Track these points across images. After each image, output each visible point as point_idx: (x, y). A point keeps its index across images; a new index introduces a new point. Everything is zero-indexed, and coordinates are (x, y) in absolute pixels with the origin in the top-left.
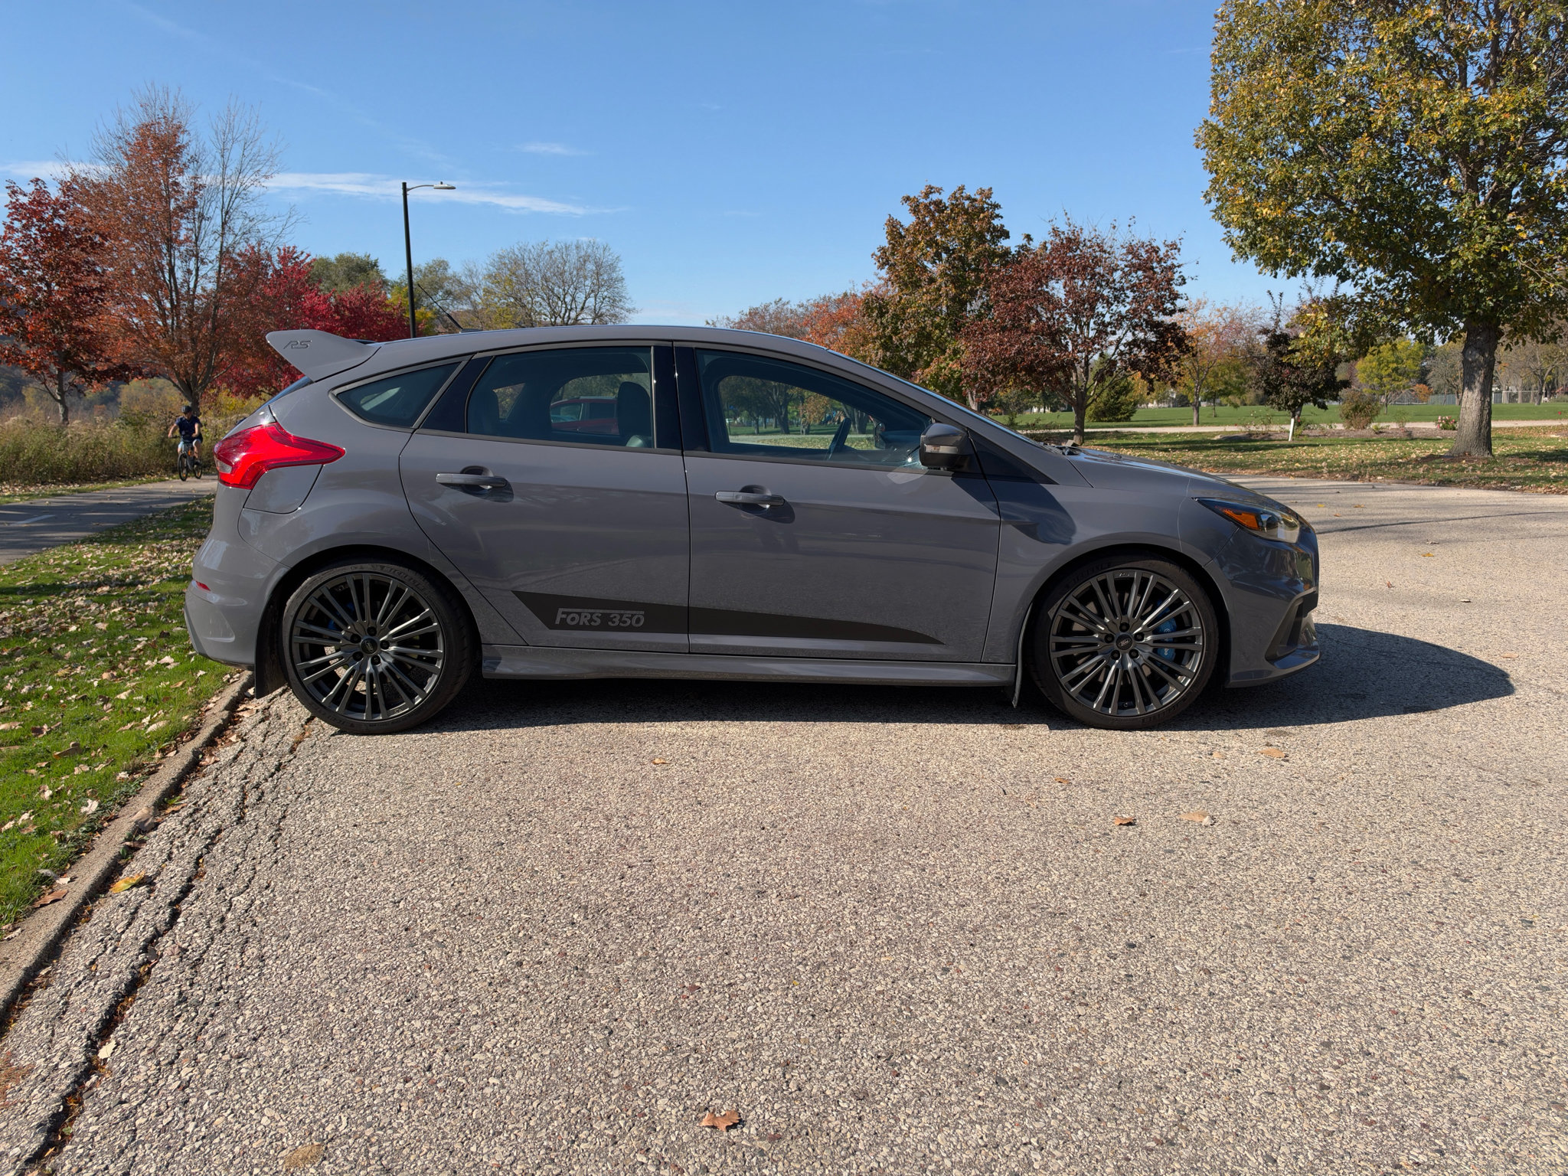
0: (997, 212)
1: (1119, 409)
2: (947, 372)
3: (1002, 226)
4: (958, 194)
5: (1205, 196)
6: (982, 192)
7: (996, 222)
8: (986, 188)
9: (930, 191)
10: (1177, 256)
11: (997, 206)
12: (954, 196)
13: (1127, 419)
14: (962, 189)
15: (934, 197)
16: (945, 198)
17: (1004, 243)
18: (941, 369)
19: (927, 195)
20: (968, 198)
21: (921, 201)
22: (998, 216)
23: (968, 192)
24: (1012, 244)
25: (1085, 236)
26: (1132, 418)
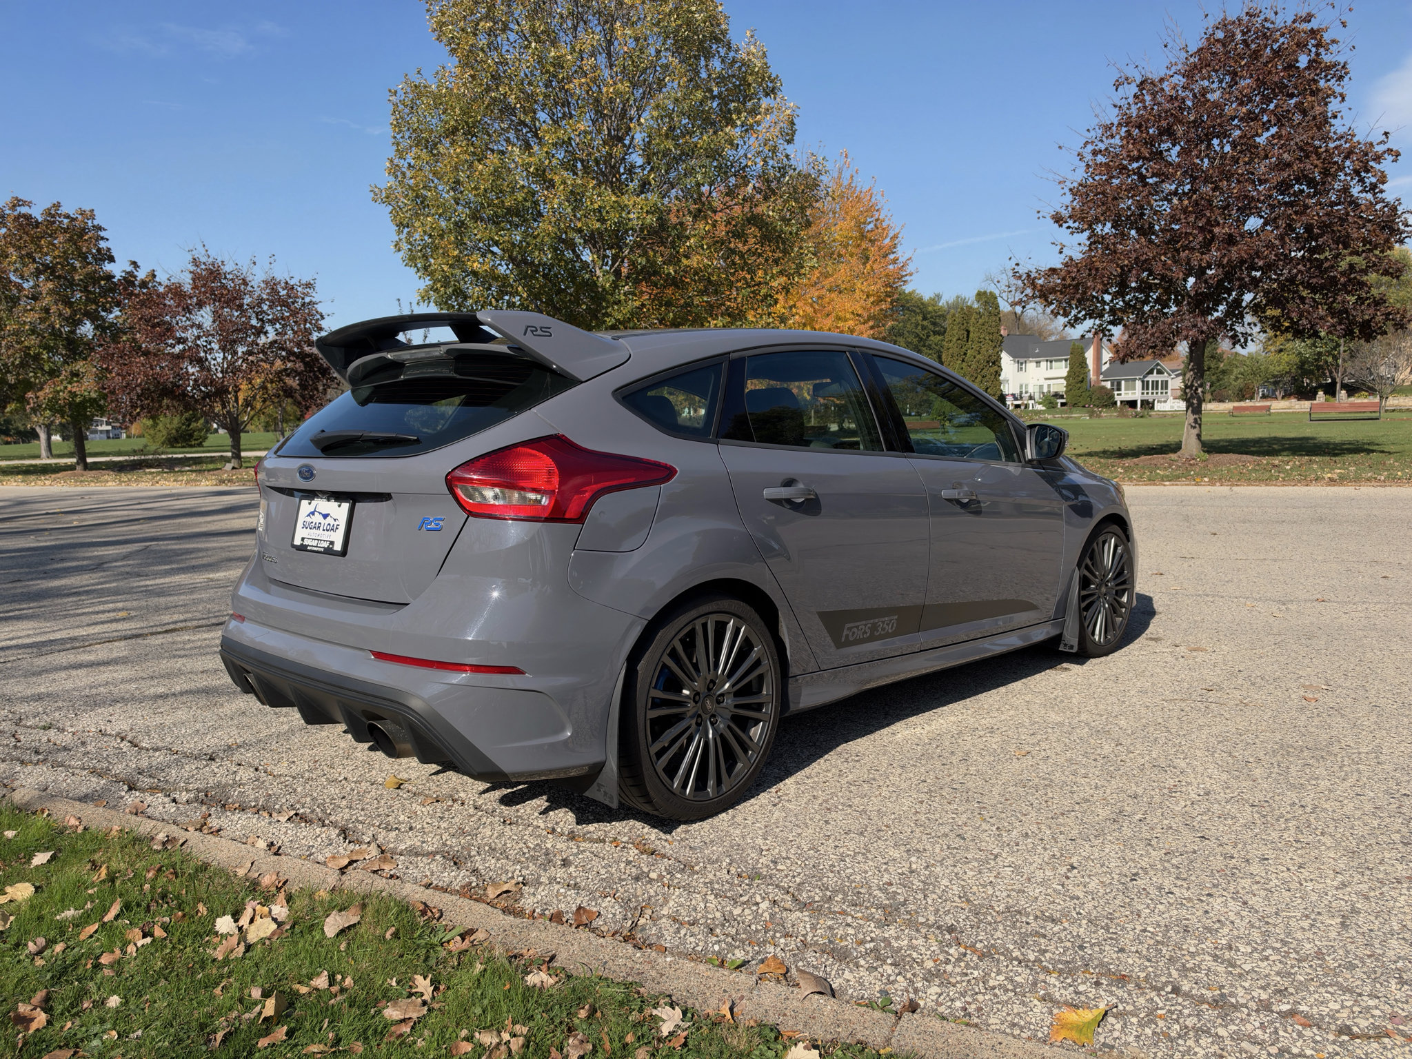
0: (102, 234)
1: (191, 436)
2: (66, 395)
3: (109, 249)
4: (52, 213)
5: (396, 246)
6: (83, 213)
7: (102, 244)
8: (87, 208)
9: (17, 203)
10: (314, 294)
11: (100, 228)
12: (48, 212)
13: (200, 445)
14: (57, 206)
15: (24, 210)
16: (37, 213)
17: (108, 267)
18: (58, 392)
19: (14, 207)
20: (67, 216)
21: (7, 212)
22: (102, 238)
23: (64, 210)
24: (117, 269)
25: (227, 268)
26: (204, 444)
